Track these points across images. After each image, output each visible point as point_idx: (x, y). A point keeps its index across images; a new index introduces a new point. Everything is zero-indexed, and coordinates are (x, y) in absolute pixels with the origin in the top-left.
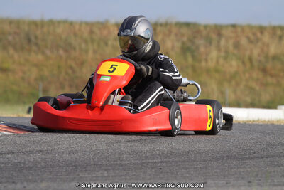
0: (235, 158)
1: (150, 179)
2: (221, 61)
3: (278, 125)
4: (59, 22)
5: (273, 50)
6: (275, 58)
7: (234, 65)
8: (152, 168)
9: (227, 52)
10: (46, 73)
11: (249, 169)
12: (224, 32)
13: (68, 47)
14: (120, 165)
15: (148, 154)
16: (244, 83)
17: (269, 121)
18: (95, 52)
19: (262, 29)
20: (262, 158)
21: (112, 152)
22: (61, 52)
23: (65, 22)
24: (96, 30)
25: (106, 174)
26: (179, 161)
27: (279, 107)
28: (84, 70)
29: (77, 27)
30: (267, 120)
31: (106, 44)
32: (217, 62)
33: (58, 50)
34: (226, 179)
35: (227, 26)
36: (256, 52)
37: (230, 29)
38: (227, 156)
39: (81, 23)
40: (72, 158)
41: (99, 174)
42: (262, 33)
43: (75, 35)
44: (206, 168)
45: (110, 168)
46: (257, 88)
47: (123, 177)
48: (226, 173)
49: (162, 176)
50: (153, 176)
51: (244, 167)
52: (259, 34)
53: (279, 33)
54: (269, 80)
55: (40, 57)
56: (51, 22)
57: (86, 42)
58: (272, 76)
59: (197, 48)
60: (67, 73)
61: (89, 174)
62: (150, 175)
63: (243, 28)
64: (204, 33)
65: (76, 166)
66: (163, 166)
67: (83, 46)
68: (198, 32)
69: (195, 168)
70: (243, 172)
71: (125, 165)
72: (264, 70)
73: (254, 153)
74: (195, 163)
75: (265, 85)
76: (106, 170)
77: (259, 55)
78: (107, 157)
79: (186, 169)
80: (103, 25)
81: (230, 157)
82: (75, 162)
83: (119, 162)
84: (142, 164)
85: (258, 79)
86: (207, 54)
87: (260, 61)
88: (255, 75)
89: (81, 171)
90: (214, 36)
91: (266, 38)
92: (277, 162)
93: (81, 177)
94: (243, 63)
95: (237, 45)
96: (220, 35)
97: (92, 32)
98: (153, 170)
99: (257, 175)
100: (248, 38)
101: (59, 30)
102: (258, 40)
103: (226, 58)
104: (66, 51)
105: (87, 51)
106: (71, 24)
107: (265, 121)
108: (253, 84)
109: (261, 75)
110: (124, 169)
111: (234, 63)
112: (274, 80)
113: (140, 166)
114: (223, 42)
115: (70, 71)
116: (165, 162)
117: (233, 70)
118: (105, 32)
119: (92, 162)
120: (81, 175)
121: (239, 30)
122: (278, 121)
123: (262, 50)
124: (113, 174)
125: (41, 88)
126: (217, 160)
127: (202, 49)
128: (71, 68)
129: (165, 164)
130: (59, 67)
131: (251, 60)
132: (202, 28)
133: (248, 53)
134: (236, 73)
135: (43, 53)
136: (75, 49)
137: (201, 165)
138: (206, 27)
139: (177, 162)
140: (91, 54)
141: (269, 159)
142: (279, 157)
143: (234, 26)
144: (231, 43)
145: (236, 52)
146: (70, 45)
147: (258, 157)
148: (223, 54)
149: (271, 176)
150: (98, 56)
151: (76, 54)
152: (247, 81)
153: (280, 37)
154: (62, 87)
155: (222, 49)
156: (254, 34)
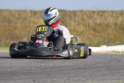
0: (82, 69)
1: (44, 79)
2: (76, 26)
3: (100, 54)
4: (5, 10)
5: (98, 21)
6: (99, 24)
7: (82, 28)
8: (46, 74)
9: (78, 22)
11: (88, 74)
12: (77, 13)
13: (9, 21)
14: (32, 72)
15: (44, 68)
16: (86, 36)
17: (97, 52)
18: (21, 23)
19: (93, 12)
20: (94, 68)
21: (28, 67)
22: (6, 23)
23: (7, 10)
24: (21, 13)
25: (25, 77)
26: (58, 71)
27: (101, 46)
28: (16, 31)
29: (13, 12)
30: (96, 52)
31: (26, 19)
32: (75, 27)
34: (78, 78)
35: (78, 11)
36: (91, 22)
38: (78, 68)
39: (15, 11)
40: (10, 70)
41: (22, 77)
42: (93, 14)
43: (12, 16)
44: (69, 73)
45: (27, 74)
46: (92, 38)
47: (33, 78)
48: (78, 75)
49: (50, 77)
50: (46, 77)
51: (86, 73)
52: (92, 14)
53: (101, 13)
54: (97, 34)
56: (1, 10)
57: (17, 19)
58: (98, 32)
59: (66, 20)
60: (9, 33)
61: (18, 77)
62: (45, 77)
63: (85, 12)
64: (69, 14)
65: (12, 73)
66: (51, 73)
67: (16, 21)
68: (66, 14)
69: (64, 73)
70: (85, 75)
71: (34, 72)
72: (95, 30)
73: (90, 66)
74: (64, 71)
75: (95, 36)
76: (25, 75)
77: (92, 23)
78: (26, 69)
79: (60, 73)
80: (25, 11)
81: (79, 68)
82: (12, 72)
83: (31, 71)
84: (41, 72)
85: (92, 34)
86: (70, 23)
87: (93, 26)
88: (91, 32)
89: (15, 76)
90: (73, 16)
91: (95, 16)
92: (100, 70)
93: (14, 78)
94: (86, 27)
95: (83, 19)
96: (75, 15)
97: (19, 15)
98: (46, 75)
99: (91, 76)
100: (88, 16)
102: (92, 17)
103: (78, 25)
104: (8, 23)
105: (17, 23)
106: (10, 11)
107: (95, 52)
108: (90, 36)
109: (93, 32)
110: (33, 74)
111: (82, 27)
112: (99, 34)
113: (40, 73)
114: (77, 18)
115: (10, 32)
116: (51, 71)
117: (81, 30)
118: (25, 14)
119: (19, 72)
120: (14, 77)
121: (84, 13)
122: (100, 52)
123: (94, 22)
124: (28, 77)
126: (74, 69)
127: (68, 21)
128: (11, 30)
129: (51, 72)
130: (5, 30)
131: (89, 25)
132: (68, 12)
133: (87, 23)
134: (83, 31)
136: (12, 22)
137: (67, 72)
138: (69, 11)
139: (56, 71)
140: (19, 24)
141: (96, 69)
142: (101, 68)
143: (81, 11)
144: (80, 18)
145: (82, 22)
146: (10, 20)
147: (92, 68)
148: (77, 23)
149: (97, 76)
150: (22, 25)
151: (13, 24)
152: (88, 35)
153: (102, 16)
154: (7, 39)
155: (77, 21)
156: (90, 14)
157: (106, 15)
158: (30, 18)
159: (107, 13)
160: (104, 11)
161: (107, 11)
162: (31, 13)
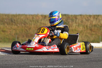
4: (22, 15)
5: (94, 23)
6: (95, 26)
9: (79, 24)
10: (18, 32)
12: (77, 17)
13: (25, 23)
16: (84, 34)
18: (34, 24)
19: (90, 16)
22: (23, 25)
23: (24, 15)
24: (34, 17)
28: (31, 31)
29: (28, 16)
31: (38, 22)
32: (76, 27)
33: (22, 24)
35: (78, 15)
37: (80, 16)
39: (29, 15)
42: (90, 17)
52: (89, 18)
53: (96, 17)
54: (93, 33)
55: (16, 27)
56: (19, 15)
57: (31, 21)
58: (94, 32)
59: (69, 22)
60: (25, 32)
63: (84, 16)
64: (71, 18)
67: (30, 23)
72: (91, 30)
77: (90, 25)
80: (37, 16)
86: (72, 25)
87: (90, 27)
88: (88, 32)
90: (74, 19)
91: (92, 19)
94: (84, 28)
95: (82, 22)
96: (76, 18)
97: (33, 18)
100: (86, 19)
101: (22, 18)
102: (89, 20)
104: (24, 24)
105: (32, 24)
106: (26, 15)
108: (88, 35)
109: (90, 32)
111: (81, 27)
112: (94, 33)
114: (77, 21)
115: (26, 31)
117: (81, 30)
118: (38, 18)
121: (83, 16)
125: (16, 37)
128: (26, 30)
130: (22, 30)
131: (87, 26)
132: (70, 16)
133: (86, 24)
134: (82, 31)
135: (17, 25)
138: (71, 16)
143: (81, 15)
144: (80, 21)
146: (26, 22)
148: (77, 25)
150: (35, 26)
151: (28, 25)
152: (86, 33)
153: (97, 19)
154: (23, 37)
155: (77, 23)
156: (88, 18)
157: (100, 18)
158: (41, 20)
159: (101, 17)
160: (99, 16)
161: (100, 15)
162: (42, 17)
